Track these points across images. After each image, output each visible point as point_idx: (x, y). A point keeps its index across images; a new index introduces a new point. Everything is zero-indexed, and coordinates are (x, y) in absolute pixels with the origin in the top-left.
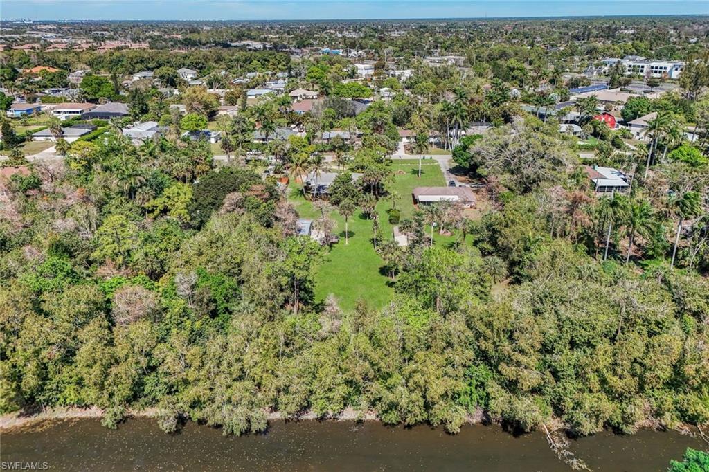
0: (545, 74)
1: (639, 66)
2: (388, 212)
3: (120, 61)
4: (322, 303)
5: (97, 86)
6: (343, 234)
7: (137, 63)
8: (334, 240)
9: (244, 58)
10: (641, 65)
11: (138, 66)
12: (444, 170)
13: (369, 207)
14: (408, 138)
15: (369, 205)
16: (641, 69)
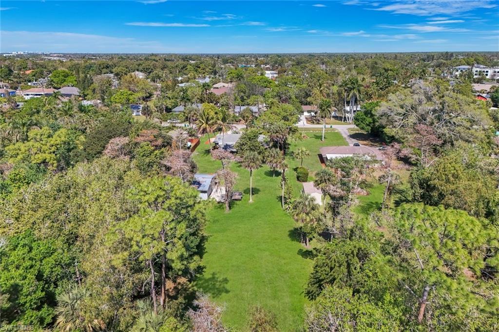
0: (414, 73)
1: (484, 71)
2: (296, 170)
3: (91, 67)
4: (214, 278)
5: (63, 78)
6: (247, 191)
7: (104, 68)
8: (237, 197)
9: (182, 66)
10: (485, 70)
11: (104, 70)
12: (345, 136)
13: (276, 162)
14: (309, 112)
15: (275, 160)
16: (485, 73)
